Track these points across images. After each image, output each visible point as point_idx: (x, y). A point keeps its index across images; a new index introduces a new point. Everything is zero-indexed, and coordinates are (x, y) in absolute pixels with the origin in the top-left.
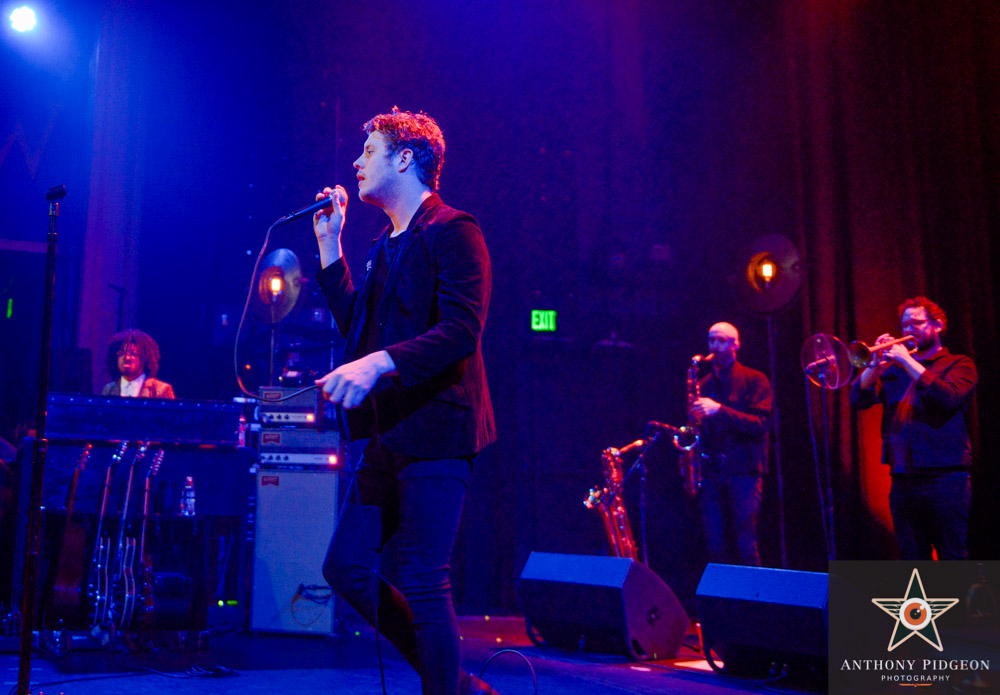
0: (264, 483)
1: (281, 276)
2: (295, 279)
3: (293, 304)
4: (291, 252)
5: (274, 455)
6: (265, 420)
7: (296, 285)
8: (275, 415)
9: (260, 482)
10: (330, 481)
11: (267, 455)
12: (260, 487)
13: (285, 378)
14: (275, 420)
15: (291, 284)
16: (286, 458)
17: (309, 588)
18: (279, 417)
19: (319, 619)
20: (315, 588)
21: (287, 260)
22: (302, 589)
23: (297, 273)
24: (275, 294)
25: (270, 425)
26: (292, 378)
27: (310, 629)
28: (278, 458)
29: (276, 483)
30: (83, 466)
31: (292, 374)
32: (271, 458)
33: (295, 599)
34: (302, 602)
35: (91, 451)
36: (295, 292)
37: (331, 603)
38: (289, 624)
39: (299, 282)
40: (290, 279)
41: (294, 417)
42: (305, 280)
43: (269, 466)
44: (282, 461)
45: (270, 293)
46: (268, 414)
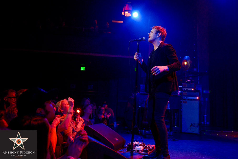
0: (184, 103)
1: (186, 61)
2: (189, 62)
3: (189, 67)
4: (188, 56)
5: (185, 97)
6: (183, 90)
7: (190, 63)
8: (185, 89)
9: (183, 102)
10: (197, 102)
11: (184, 97)
12: (183, 103)
13: (187, 82)
14: (186, 90)
15: (189, 63)
16: (188, 98)
17: (193, 124)
18: (186, 89)
19: (196, 130)
20: (195, 124)
21: (188, 58)
22: (192, 124)
23: (190, 61)
24: (185, 65)
25: (185, 91)
26: (188, 81)
27: (194, 132)
28: (186, 98)
29: (186, 102)
30: (148, 99)
31: (189, 81)
32: (185, 98)
33: (190, 126)
34: (192, 127)
35: (149, 96)
36: (189, 64)
37: (198, 127)
38: (189, 131)
39: (190, 62)
40: (188, 62)
41: (189, 89)
42: (191, 62)
43: (185, 99)
44: (187, 98)
45: (184, 65)
46: (184, 89)
